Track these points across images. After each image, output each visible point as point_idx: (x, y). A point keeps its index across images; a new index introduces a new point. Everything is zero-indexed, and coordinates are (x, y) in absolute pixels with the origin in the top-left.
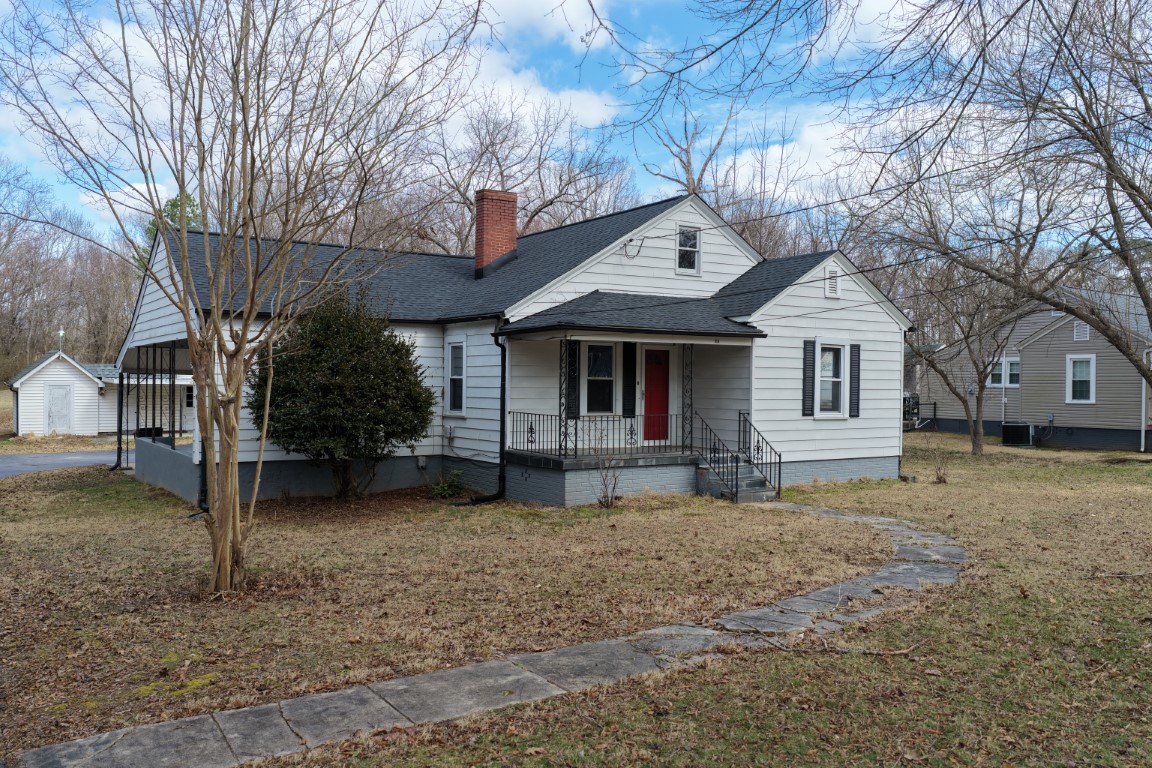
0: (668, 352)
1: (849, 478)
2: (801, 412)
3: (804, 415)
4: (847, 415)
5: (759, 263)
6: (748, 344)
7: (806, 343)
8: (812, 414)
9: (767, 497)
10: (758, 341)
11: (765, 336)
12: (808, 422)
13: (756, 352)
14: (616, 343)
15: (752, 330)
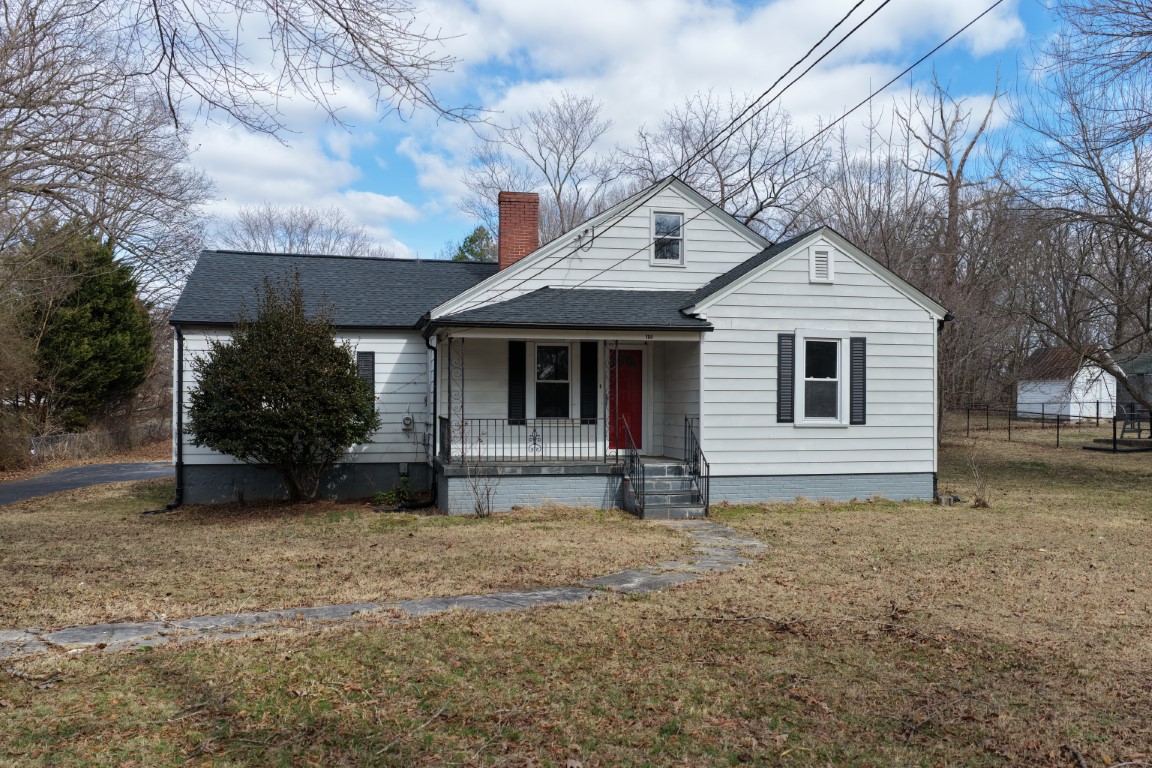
0: (641, 351)
1: (852, 497)
2: (775, 418)
3: (779, 421)
4: (846, 421)
5: (766, 249)
6: (695, 339)
7: (781, 337)
8: (792, 421)
9: (690, 513)
10: (708, 335)
11: (712, 329)
12: (786, 430)
13: (704, 348)
14: (572, 342)
15: (697, 323)
